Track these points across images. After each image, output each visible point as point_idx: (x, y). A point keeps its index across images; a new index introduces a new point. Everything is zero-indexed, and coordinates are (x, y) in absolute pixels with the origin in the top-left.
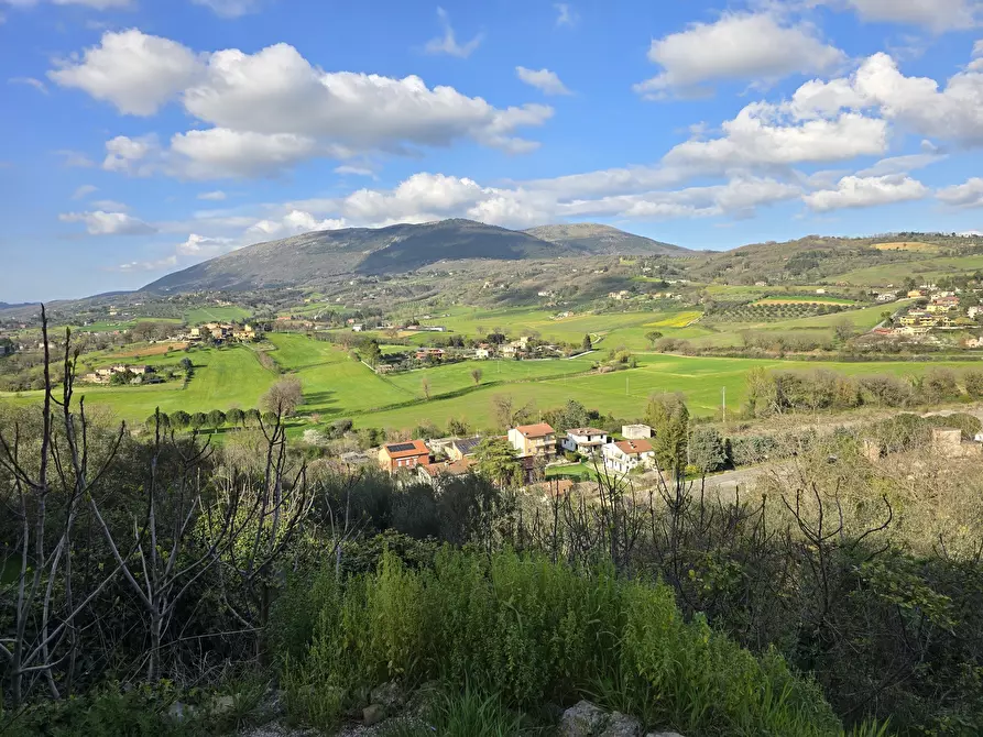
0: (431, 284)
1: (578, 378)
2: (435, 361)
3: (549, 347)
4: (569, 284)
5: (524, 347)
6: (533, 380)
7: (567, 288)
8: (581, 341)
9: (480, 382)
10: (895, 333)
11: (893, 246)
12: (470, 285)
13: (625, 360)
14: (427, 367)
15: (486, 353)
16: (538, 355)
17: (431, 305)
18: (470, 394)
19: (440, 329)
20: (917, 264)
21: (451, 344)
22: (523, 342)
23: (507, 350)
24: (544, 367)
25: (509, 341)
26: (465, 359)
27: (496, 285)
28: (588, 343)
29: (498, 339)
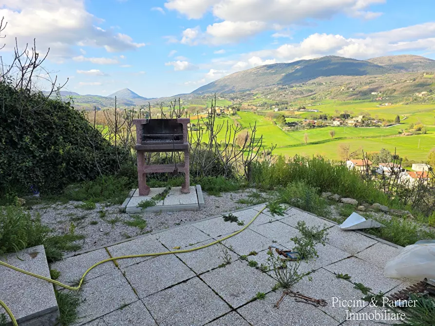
0: (313, 89)
1: (390, 137)
2: (312, 126)
3: (375, 121)
4: (390, 88)
5: (360, 121)
6: (363, 137)
7: (389, 90)
8: (394, 118)
9: (334, 137)
12: (334, 89)
13: (419, 130)
14: (307, 129)
15: (339, 123)
16: (368, 125)
17: (312, 99)
18: (328, 143)
19: (316, 111)
21: (321, 118)
22: (360, 118)
23: (350, 122)
24: (371, 131)
25: (352, 118)
26: (327, 126)
27: (348, 89)
28: (398, 120)
29: (346, 116)
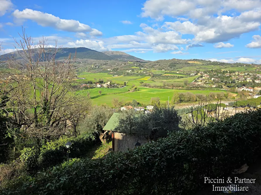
0: (76, 65)
1: (126, 93)
2: (87, 88)
3: (115, 85)
4: (115, 67)
5: (109, 84)
6: (115, 94)
7: (115, 68)
8: (123, 83)
9: (101, 94)
10: (197, 84)
11: (192, 62)
12: (88, 66)
13: (136, 89)
14: (84, 89)
15: (100, 86)
16: (113, 87)
17: (77, 71)
18: (99, 97)
19: (84, 79)
20: (197, 67)
21: (89, 83)
23: (105, 85)
24: (115, 90)
25: (105, 83)
26: (94, 87)
27: (96, 67)
28: (125, 84)
29: (101, 82)
